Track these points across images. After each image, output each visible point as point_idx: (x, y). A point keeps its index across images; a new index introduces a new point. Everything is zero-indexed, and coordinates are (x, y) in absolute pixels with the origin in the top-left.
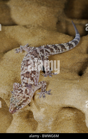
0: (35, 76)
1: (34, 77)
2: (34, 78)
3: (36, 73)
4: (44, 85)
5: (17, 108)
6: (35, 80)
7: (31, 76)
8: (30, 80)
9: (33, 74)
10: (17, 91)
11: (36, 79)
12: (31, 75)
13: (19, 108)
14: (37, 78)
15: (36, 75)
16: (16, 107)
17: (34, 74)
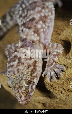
0: (44, 26)
1: (42, 27)
2: (42, 30)
3: (49, 21)
4: (57, 52)
5: (30, 89)
6: (42, 33)
7: (35, 26)
8: (33, 33)
9: (41, 22)
10: (11, 64)
11: (44, 32)
12: (37, 23)
13: (32, 87)
14: (47, 30)
15: (47, 24)
16: (27, 88)
17: (44, 22)
